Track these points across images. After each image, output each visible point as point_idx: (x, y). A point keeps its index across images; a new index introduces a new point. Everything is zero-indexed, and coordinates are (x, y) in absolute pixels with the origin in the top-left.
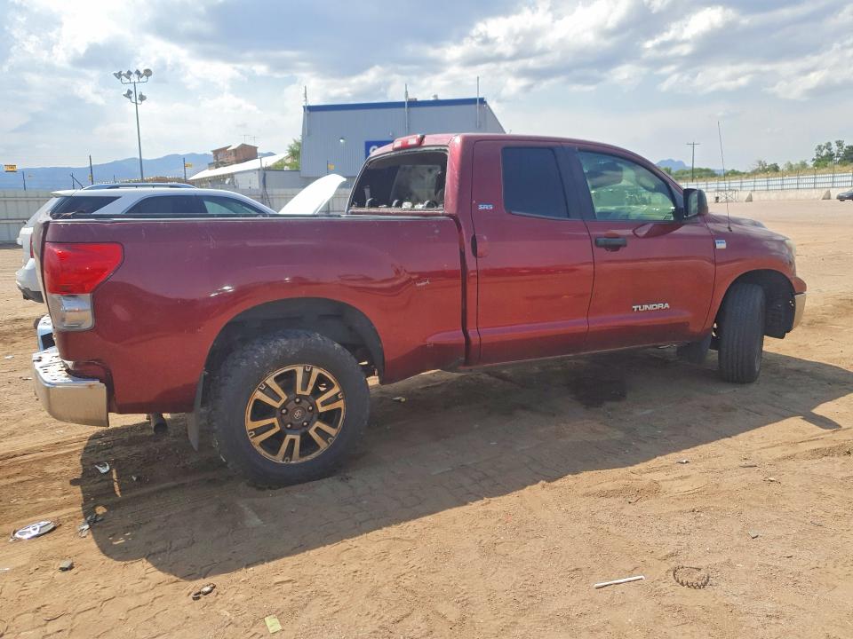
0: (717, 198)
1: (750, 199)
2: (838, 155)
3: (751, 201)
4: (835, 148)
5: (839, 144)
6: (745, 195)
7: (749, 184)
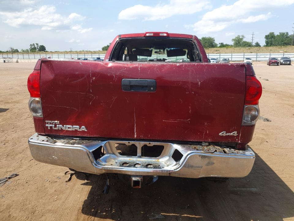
0: (5, 61)
1: (17, 62)
2: (38, 48)
3: (18, 62)
4: (36, 46)
5: (37, 44)
6: (15, 60)
7: (16, 56)
